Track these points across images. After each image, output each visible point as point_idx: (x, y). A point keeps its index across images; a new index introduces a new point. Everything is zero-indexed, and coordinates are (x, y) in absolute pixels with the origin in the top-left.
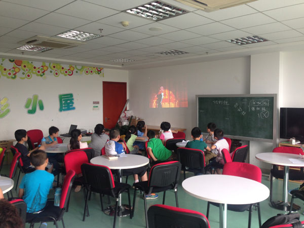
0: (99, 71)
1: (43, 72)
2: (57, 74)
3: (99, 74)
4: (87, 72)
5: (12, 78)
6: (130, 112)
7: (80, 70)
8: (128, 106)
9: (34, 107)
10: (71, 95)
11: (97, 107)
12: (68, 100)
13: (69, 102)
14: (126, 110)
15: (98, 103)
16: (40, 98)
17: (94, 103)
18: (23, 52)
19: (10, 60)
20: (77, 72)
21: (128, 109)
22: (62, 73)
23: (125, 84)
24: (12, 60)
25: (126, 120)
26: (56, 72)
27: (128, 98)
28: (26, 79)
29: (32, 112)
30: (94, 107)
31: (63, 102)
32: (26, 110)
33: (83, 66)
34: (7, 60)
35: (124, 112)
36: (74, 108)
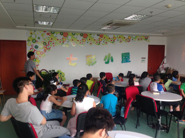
0: (146, 38)
1: (114, 41)
2: (121, 41)
3: (146, 40)
4: (139, 39)
5: (98, 44)
6: (167, 64)
7: (134, 38)
8: (165, 60)
9: (109, 60)
10: (129, 54)
11: (144, 61)
13: (127, 57)
14: (164, 63)
15: (145, 58)
16: (111, 55)
17: (142, 58)
18: (104, 30)
19: (97, 35)
20: (132, 40)
21: (165, 62)
22: (124, 41)
23: (163, 46)
24: (98, 34)
25: (164, 70)
26: (121, 40)
27: (165, 55)
28: (105, 45)
29: (107, 63)
30: (142, 61)
31: (124, 58)
32: (104, 62)
33: (136, 36)
34: (96, 35)
35: (162, 64)
36: (130, 61)
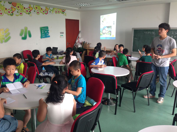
0: (63, 11)
1: (30, 11)
2: (38, 13)
3: (63, 13)
4: (56, 12)
5: (11, 15)
6: (82, 39)
7: (52, 10)
8: (80, 35)
9: (26, 35)
10: (47, 28)
11: (62, 35)
12: (46, 31)
15: (63, 33)
16: (28, 29)
17: (61, 33)
20: (50, 12)
21: (80, 37)
22: (41, 12)
23: (78, 21)
26: (38, 11)
27: (80, 30)
28: (19, 16)
29: (24, 38)
30: (61, 36)
31: (43, 32)
32: (21, 37)
33: (54, 8)
34: (7, 2)
35: (78, 39)
36: (49, 36)
